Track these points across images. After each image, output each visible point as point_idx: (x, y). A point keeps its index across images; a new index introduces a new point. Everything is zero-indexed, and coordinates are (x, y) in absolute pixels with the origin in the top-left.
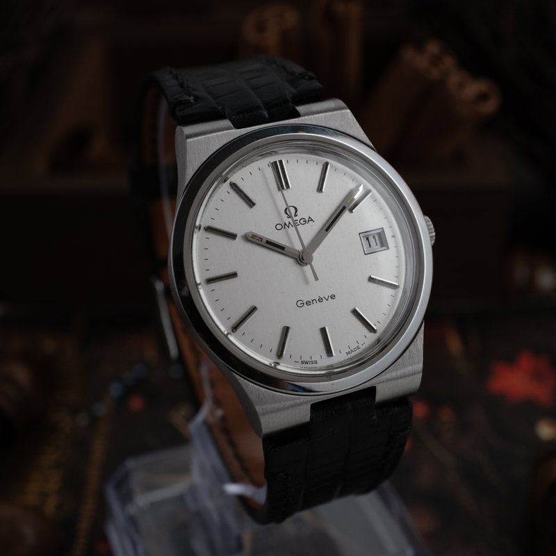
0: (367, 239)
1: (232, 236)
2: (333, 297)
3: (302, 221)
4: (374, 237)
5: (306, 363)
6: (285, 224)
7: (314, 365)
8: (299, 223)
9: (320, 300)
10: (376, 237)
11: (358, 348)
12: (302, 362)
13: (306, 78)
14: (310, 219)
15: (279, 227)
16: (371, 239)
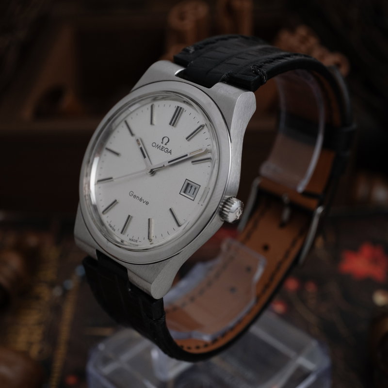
3: (166, 150)
5: (111, 227)
6: (158, 145)
14: (170, 152)
15: (154, 145)
16: (189, 187)
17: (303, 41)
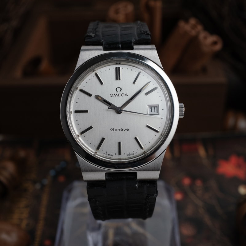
0: (151, 108)
1: (90, 95)
2: (128, 130)
3: (122, 95)
4: (154, 108)
5: (108, 155)
6: (115, 94)
7: (112, 157)
8: (121, 95)
9: (122, 130)
10: (156, 108)
11: (133, 154)
12: (107, 154)
13: (146, 34)
14: (126, 95)
15: (111, 95)
16: (153, 108)
17: (194, 27)
